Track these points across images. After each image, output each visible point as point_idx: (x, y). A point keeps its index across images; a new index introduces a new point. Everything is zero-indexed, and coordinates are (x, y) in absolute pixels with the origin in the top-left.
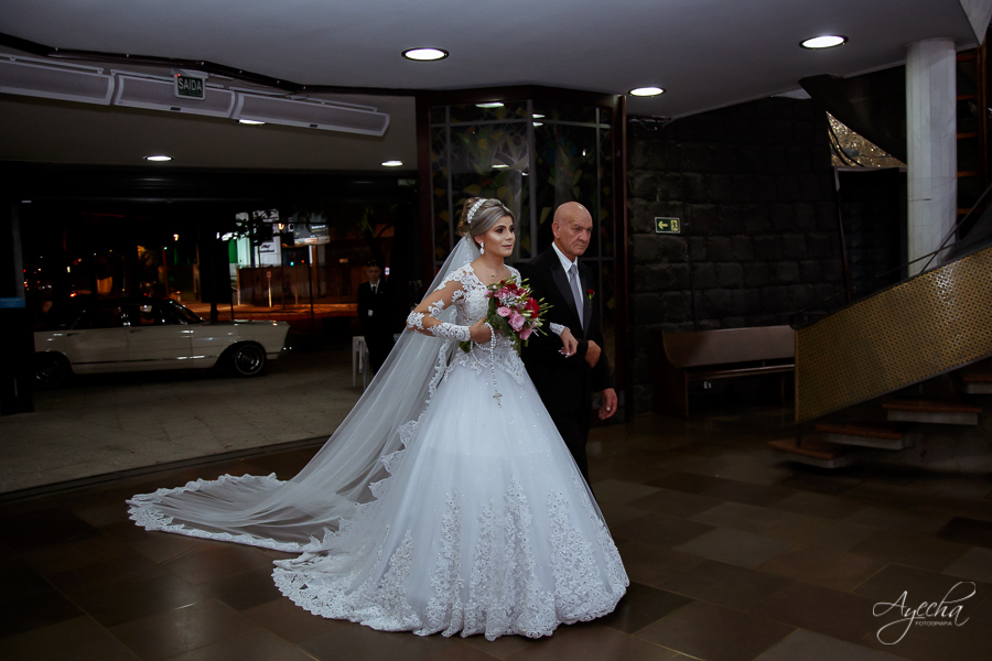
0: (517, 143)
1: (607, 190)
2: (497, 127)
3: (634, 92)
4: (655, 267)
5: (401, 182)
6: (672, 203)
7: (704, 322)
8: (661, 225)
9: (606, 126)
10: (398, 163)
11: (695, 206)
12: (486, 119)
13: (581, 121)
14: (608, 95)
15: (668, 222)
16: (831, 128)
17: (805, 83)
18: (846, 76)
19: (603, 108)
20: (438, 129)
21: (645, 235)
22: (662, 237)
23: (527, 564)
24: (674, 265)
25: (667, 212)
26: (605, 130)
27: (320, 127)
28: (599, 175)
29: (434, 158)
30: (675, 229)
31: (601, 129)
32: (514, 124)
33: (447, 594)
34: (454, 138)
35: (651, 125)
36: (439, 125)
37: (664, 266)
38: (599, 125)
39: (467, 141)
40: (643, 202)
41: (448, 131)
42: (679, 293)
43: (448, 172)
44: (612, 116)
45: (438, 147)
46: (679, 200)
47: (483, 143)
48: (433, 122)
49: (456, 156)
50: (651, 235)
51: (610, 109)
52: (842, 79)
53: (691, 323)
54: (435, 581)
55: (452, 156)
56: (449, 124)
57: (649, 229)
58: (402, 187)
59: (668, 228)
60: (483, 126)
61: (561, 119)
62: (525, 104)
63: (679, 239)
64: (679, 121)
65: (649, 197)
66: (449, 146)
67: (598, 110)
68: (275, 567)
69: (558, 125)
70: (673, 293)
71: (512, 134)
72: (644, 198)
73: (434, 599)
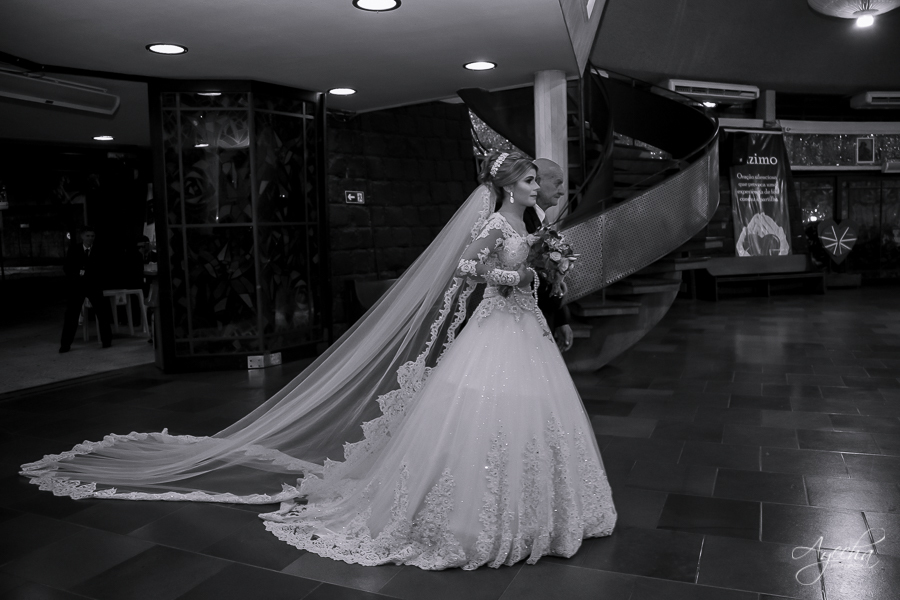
0: (239, 127)
1: (311, 168)
2: (222, 113)
3: (332, 92)
4: (346, 231)
5: (111, 155)
6: (358, 179)
7: (384, 273)
8: (350, 197)
9: (311, 117)
10: (109, 138)
11: (375, 183)
12: (212, 106)
13: (291, 112)
14: (313, 92)
15: (355, 195)
16: (473, 127)
17: (461, 93)
18: (491, 91)
19: (308, 102)
20: (169, 112)
21: (337, 205)
22: (351, 207)
23: (568, 493)
24: (361, 229)
25: (355, 187)
26: (310, 120)
27: (56, 103)
28: (306, 156)
29: (165, 137)
30: (361, 200)
31: (307, 119)
32: (237, 112)
33: (494, 528)
34: (183, 121)
35: (341, 117)
36: (170, 109)
37: (352, 229)
38: (305, 116)
39: (195, 123)
40: (336, 179)
41: (179, 114)
42: (364, 251)
43: (179, 149)
44: (317, 109)
45: (170, 127)
46: (363, 177)
47: (209, 126)
48: (164, 106)
49: (186, 136)
50: (343, 205)
51: (313, 103)
52: (488, 93)
53: (374, 274)
54: (483, 516)
55: (183, 137)
56: (179, 108)
57: (340, 200)
58: (112, 159)
59: (355, 200)
60: (210, 112)
61: (276, 109)
62: (246, 96)
63: (364, 208)
64: (361, 115)
65: (340, 175)
66: (179, 127)
67: (304, 104)
68: (263, 520)
69: (273, 115)
70: (360, 251)
71: (235, 120)
72: (337, 175)
73: (482, 533)
